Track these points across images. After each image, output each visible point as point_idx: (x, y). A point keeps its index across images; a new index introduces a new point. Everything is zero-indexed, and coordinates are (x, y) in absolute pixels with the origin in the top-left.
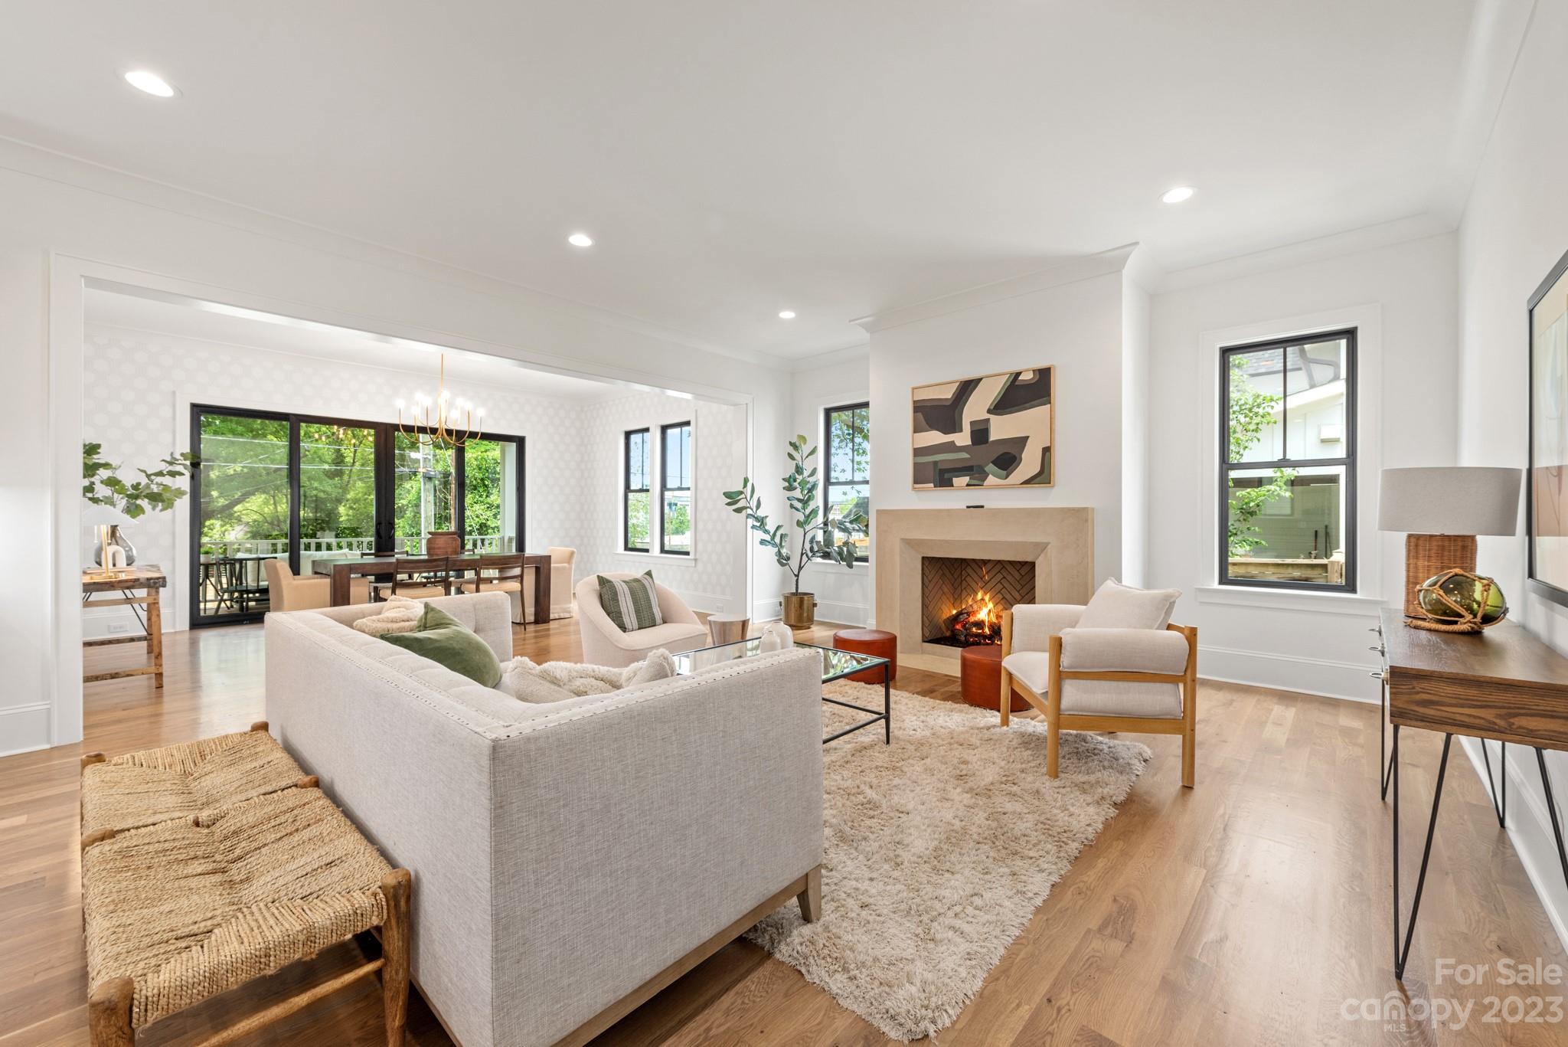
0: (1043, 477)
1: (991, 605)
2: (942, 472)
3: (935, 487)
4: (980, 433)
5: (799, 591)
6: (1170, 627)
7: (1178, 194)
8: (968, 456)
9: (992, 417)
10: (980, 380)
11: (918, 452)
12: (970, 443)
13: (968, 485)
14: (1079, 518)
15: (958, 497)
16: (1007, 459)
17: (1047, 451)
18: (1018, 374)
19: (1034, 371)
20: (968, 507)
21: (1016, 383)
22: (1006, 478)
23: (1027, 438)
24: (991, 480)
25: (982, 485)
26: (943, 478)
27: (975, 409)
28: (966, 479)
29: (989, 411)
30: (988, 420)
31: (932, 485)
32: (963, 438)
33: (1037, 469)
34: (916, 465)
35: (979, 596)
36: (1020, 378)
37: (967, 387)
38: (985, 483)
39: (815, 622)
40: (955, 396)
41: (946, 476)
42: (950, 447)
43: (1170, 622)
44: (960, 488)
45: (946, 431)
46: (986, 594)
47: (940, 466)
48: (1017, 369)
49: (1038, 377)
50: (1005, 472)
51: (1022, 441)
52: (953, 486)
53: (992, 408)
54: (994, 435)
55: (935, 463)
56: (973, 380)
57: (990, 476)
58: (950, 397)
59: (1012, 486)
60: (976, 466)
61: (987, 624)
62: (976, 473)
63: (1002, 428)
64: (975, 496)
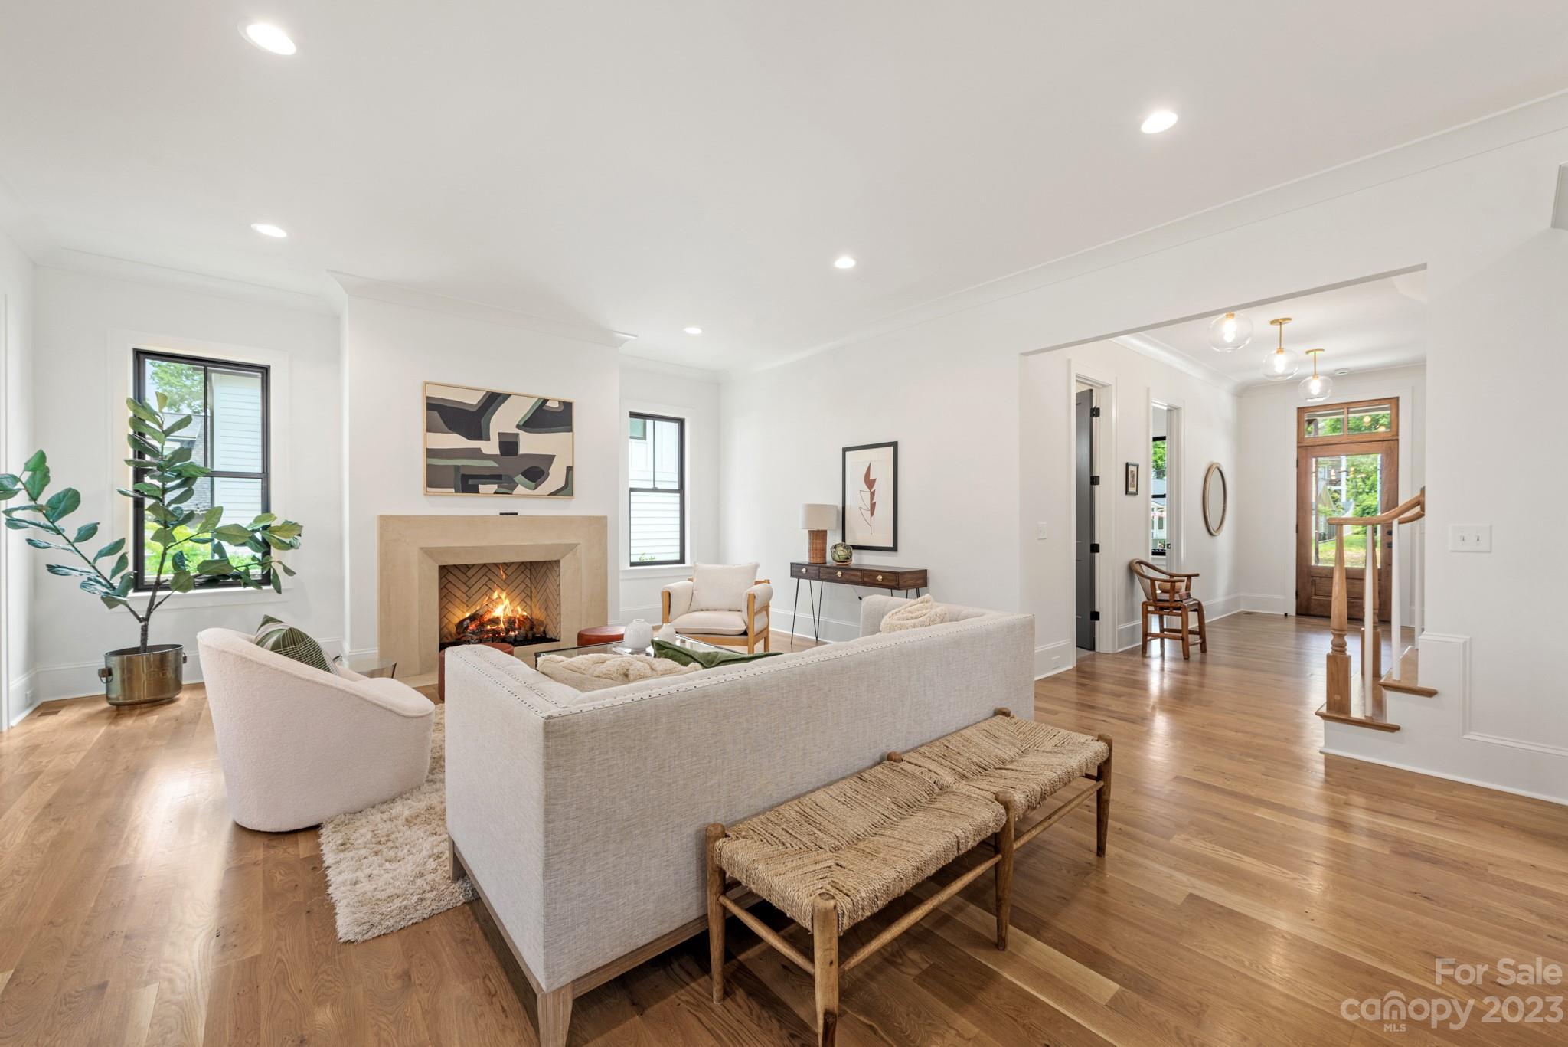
0: (566, 490)
1: (507, 602)
2: (465, 478)
3: (456, 492)
4: (509, 446)
5: (149, 643)
6: (757, 583)
7: (694, 331)
8: (495, 465)
9: (521, 432)
10: (509, 396)
11: (431, 453)
12: (499, 453)
13: (495, 493)
14: (599, 526)
15: (486, 503)
16: (536, 472)
17: (569, 469)
18: (546, 401)
19: (559, 401)
20: (501, 514)
21: (544, 408)
22: (535, 489)
23: (555, 456)
24: (520, 489)
25: (511, 494)
26: (467, 484)
27: (504, 421)
28: (495, 487)
29: (518, 427)
30: (517, 435)
31: (453, 490)
32: (491, 447)
33: (562, 484)
34: (429, 467)
35: (495, 596)
36: (547, 404)
37: (494, 400)
38: (515, 492)
39: (183, 687)
40: (482, 403)
41: (471, 482)
42: (476, 454)
43: (757, 580)
44: (487, 495)
45: (470, 437)
46: (501, 593)
47: (462, 472)
48: (544, 396)
49: (562, 408)
50: (534, 484)
51: (550, 459)
52: (479, 493)
53: (521, 424)
54: (523, 450)
55: (457, 468)
56: (501, 394)
57: (519, 485)
58: (475, 403)
59: (540, 496)
60: (505, 475)
61: (502, 619)
62: (504, 482)
63: (531, 444)
64: (506, 503)
